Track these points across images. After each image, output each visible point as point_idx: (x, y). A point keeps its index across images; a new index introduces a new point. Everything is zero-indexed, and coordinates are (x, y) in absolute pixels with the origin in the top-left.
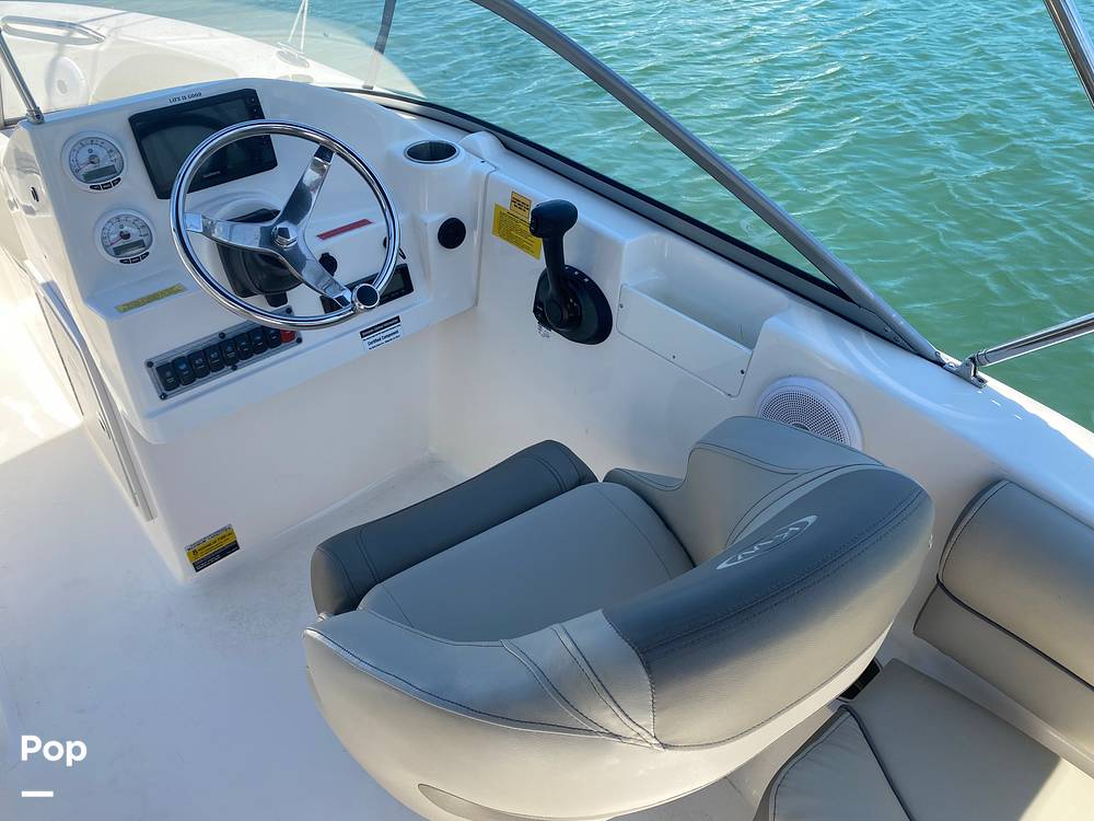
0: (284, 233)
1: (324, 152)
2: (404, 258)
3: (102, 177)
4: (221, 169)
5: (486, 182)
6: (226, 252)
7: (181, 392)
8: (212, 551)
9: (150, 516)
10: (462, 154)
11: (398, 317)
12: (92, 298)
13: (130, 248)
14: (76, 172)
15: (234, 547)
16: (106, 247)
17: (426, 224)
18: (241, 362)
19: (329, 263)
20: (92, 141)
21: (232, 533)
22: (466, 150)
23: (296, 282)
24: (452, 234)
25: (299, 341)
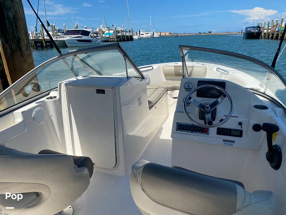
1: (224, 95)
2: (242, 128)
3: (188, 89)
7: (180, 131)
11: (235, 141)
14: (184, 87)
16: (183, 101)
18: (194, 132)
20: (190, 83)
25: (208, 134)
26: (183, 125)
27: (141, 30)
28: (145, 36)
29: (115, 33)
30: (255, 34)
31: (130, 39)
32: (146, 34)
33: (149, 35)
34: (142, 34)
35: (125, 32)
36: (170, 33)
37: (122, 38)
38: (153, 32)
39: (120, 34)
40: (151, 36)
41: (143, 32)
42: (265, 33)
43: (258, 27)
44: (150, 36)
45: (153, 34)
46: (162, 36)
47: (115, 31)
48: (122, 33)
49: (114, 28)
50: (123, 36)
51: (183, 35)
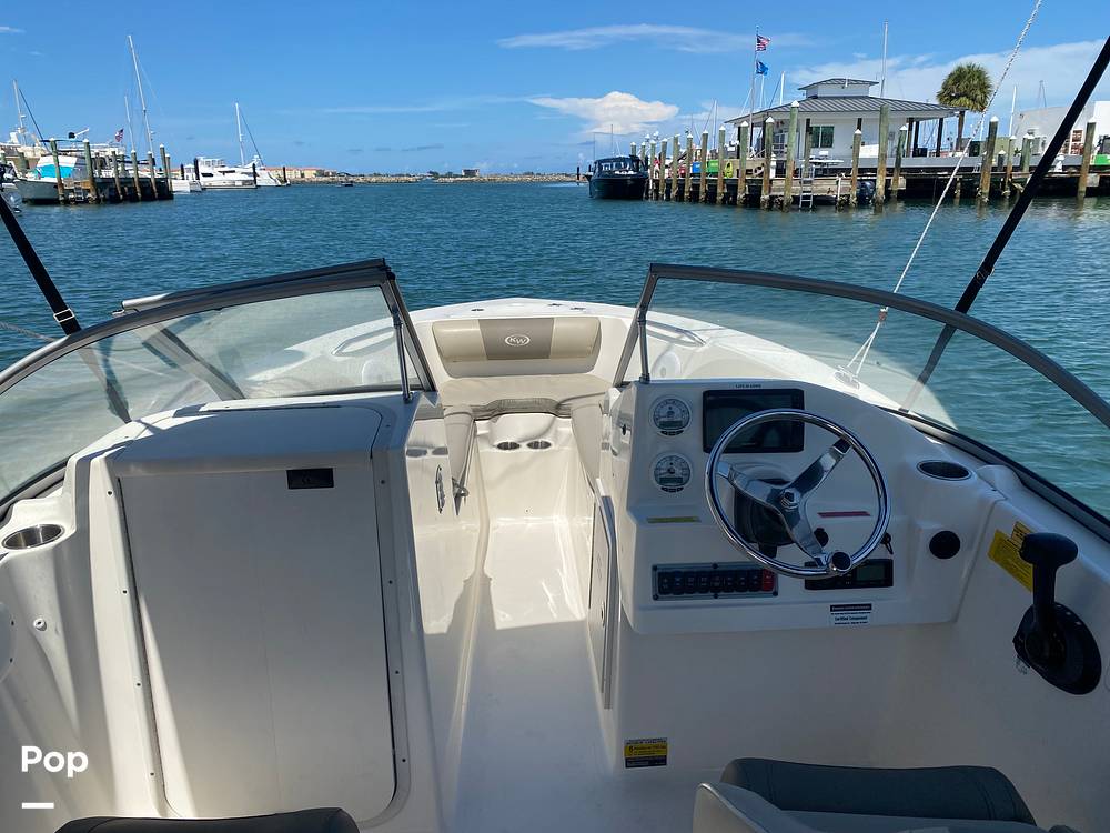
0: (790, 497)
1: (843, 444)
2: (891, 553)
3: (671, 427)
4: (756, 442)
5: (992, 508)
6: (740, 499)
7: (670, 599)
8: (644, 756)
9: (608, 705)
10: (974, 478)
11: (870, 605)
12: (634, 507)
13: (672, 481)
14: (656, 419)
15: (662, 761)
16: (656, 476)
17: (920, 529)
18: (722, 593)
19: (822, 536)
20: (674, 401)
21: (665, 747)
22: (980, 476)
23: (789, 540)
24: (945, 545)
25: (776, 594)
26: (677, 573)
27: (201, 159)
28: (218, 180)
29: (88, 167)
30: (630, 182)
31: (157, 192)
32: (224, 173)
33: (238, 177)
34: (204, 175)
35: (131, 162)
36: (321, 173)
37: (122, 189)
38: (251, 165)
39: (110, 173)
40: (245, 182)
41: (208, 164)
42: (656, 182)
43: (634, 159)
44: (240, 184)
45: (255, 175)
46: (293, 182)
47: (87, 161)
48: (120, 169)
49: (81, 146)
50: (127, 181)
51: (374, 179)
